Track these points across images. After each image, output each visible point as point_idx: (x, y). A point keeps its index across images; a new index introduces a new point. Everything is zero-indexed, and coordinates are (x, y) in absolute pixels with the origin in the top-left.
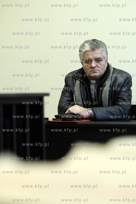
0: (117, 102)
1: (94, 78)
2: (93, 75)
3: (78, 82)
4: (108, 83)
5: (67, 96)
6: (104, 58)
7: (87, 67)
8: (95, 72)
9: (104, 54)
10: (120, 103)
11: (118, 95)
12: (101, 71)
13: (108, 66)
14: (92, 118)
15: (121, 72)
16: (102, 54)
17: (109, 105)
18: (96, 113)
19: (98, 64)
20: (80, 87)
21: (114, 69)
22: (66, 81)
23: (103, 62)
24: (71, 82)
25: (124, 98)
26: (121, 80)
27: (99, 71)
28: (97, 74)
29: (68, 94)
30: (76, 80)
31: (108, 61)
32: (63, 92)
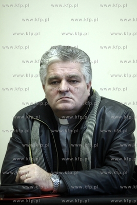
0: (107, 161)
5: (17, 153)
6: (85, 78)
7: (52, 93)
8: (66, 101)
10: (113, 164)
11: (110, 147)
12: (76, 100)
13: (92, 92)
17: (93, 167)
19: (72, 87)
20: (41, 134)
21: (102, 98)
22: (16, 123)
23: (82, 85)
24: (24, 126)
25: (120, 152)
29: (18, 149)
30: (33, 121)
32: (9, 145)
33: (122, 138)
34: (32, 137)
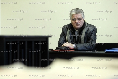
0: (89, 41)
1: (77, 29)
2: (77, 27)
3: (69, 30)
4: (84, 31)
5: (63, 38)
6: (83, 18)
7: (74, 23)
8: (78, 25)
9: (83, 16)
10: (90, 42)
11: (90, 38)
12: (81, 25)
13: (85, 22)
14: (75, 49)
15: (91, 25)
16: (81, 16)
17: (84, 43)
18: (78, 47)
19: (79, 21)
20: (70, 33)
21: (88, 24)
22: (63, 29)
23: (82, 20)
24: (65, 31)
25: (93, 39)
26: (91, 29)
27: (80, 25)
28: (79, 26)
29: (63, 37)
30: (68, 29)
31: (85, 20)
32: (61, 35)
33: (93, 35)
34: (67, 34)
